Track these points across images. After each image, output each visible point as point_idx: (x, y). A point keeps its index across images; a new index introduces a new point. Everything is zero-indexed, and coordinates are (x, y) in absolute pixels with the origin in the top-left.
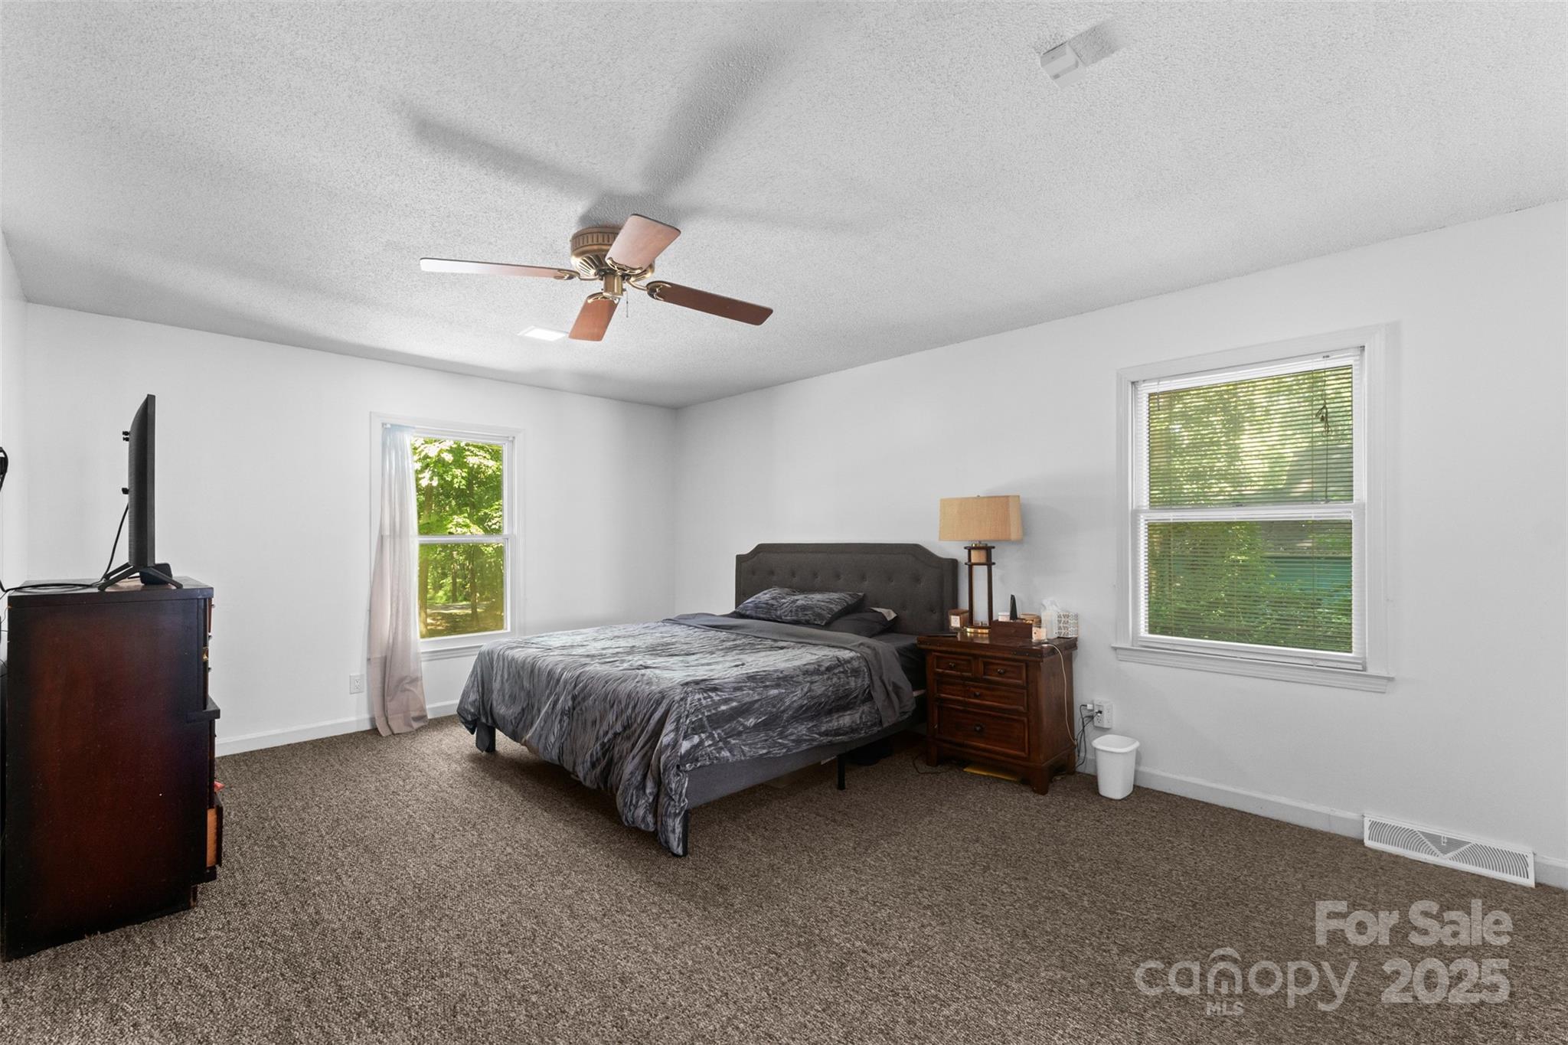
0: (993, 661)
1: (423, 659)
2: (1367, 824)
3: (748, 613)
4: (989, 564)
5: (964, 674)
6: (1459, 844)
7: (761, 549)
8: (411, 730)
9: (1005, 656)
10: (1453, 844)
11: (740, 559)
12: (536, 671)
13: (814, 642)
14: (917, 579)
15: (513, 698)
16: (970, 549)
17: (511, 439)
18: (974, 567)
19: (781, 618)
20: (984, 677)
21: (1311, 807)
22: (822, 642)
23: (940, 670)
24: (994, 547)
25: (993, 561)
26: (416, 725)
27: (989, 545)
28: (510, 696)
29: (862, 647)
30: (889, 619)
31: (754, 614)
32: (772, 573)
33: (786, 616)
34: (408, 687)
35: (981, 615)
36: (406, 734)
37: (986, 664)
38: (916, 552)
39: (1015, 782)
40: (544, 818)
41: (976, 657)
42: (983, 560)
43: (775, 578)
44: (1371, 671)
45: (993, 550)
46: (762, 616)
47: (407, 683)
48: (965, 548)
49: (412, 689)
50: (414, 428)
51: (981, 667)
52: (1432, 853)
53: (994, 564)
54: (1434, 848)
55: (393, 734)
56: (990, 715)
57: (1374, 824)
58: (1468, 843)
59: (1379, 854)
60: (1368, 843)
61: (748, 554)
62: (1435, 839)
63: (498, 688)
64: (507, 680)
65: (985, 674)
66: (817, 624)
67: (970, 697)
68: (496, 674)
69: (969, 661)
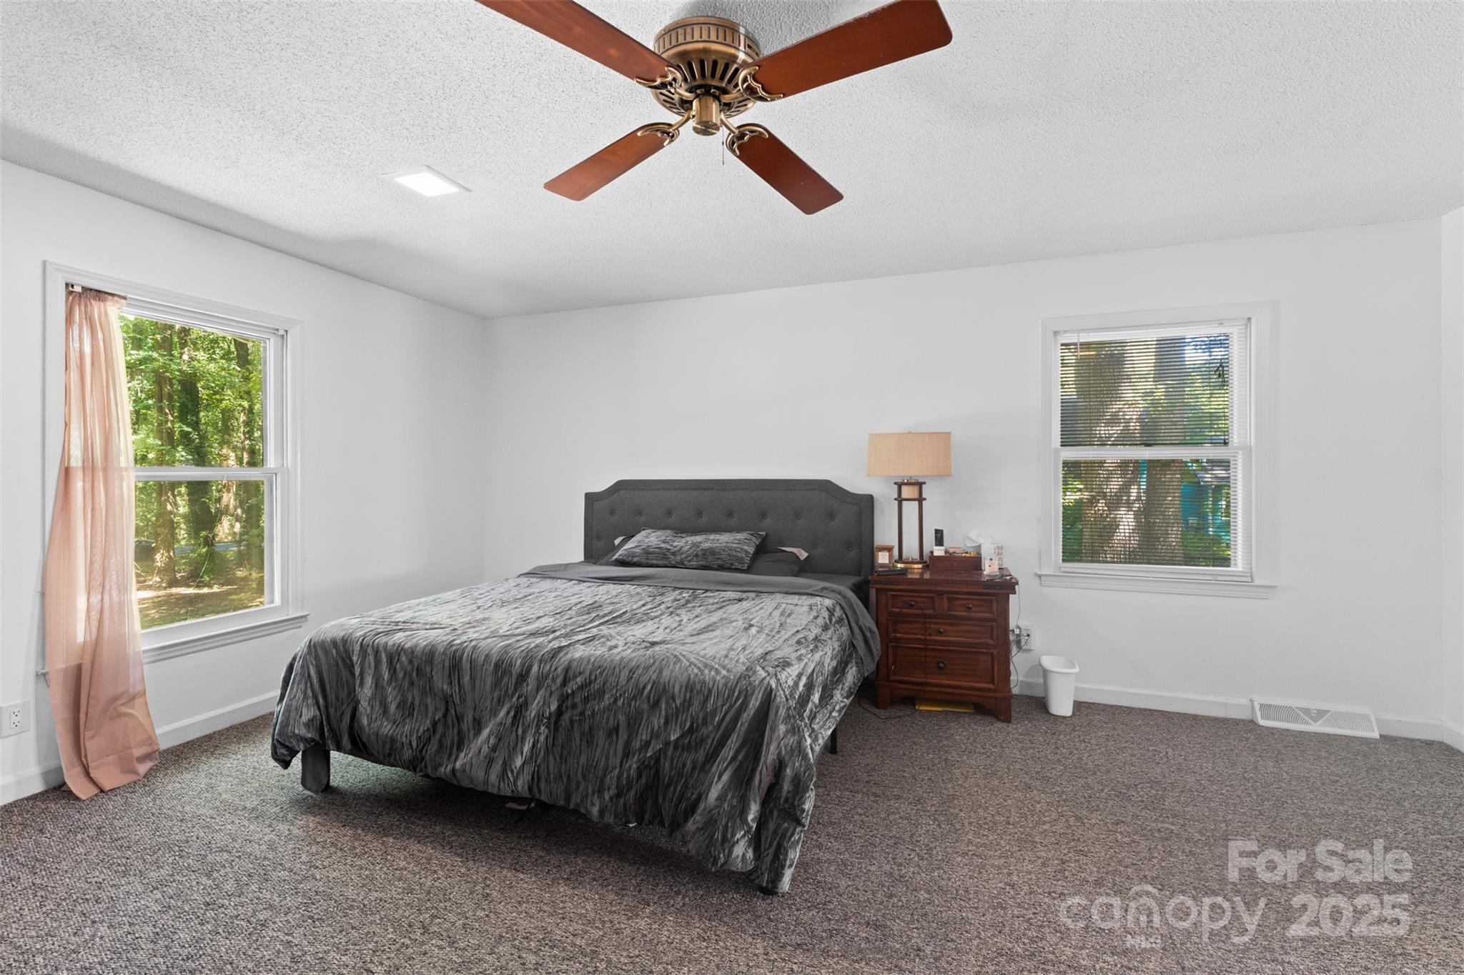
0: (956, 596)
1: (144, 661)
2: (1257, 707)
3: (635, 560)
4: (920, 500)
5: (925, 612)
6: (1326, 712)
7: (621, 486)
8: (135, 778)
9: (974, 590)
10: (1321, 714)
11: (590, 498)
12: (465, 664)
13: (770, 590)
14: (831, 516)
15: (407, 709)
16: (900, 485)
17: (281, 332)
18: (904, 502)
19: (683, 564)
20: (949, 613)
21: (1211, 698)
22: (777, 590)
23: (897, 610)
24: (925, 483)
25: (924, 496)
26: (143, 768)
27: (920, 481)
28: (398, 706)
29: (825, 591)
30: (802, 558)
31: (644, 561)
32: (640, 513)
33: (690, 561)
34: (124, 709)
35: (911, 550)
36: (131, 787)
37: (950, 600)
38: (826, 487)
39: (973, 714)
40: (526, 883)
41: (941, 594)
42: (916, 496)
43: (643, 519)
44: (1257, 582)
45: (924, 486)
46: (655, 562)
47: (122, 705)
48: (895, 483)
49: (131, 711)
50: (125, 298)
51: (945, 603)
52: (1307, 723)
53: (925, 499)
54: (1306, 718)
55: (102, 791)
56: (954, 650)
57: (1262, 706)
58: (1329, 711)
59: (1272, 731)
60: (1262, 722)
61: (603, 491)
62: (1307, 711)
63: (369, 695)
64: (390, 682)
65: (949, 609)
66: (735, 569)
67: (930, 635)
68: (362, 674)
69: (932, 598)
